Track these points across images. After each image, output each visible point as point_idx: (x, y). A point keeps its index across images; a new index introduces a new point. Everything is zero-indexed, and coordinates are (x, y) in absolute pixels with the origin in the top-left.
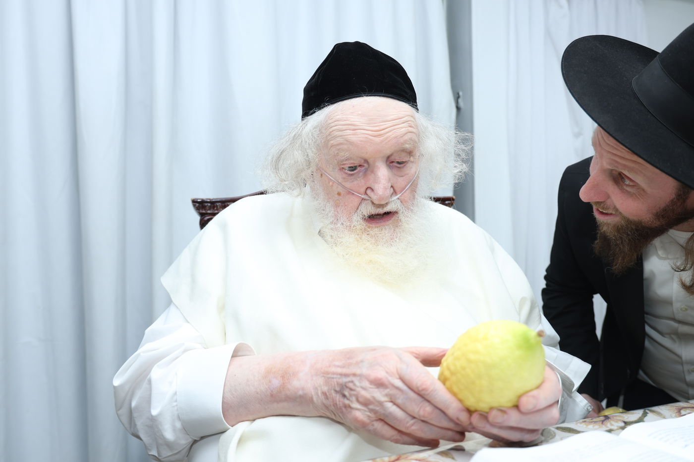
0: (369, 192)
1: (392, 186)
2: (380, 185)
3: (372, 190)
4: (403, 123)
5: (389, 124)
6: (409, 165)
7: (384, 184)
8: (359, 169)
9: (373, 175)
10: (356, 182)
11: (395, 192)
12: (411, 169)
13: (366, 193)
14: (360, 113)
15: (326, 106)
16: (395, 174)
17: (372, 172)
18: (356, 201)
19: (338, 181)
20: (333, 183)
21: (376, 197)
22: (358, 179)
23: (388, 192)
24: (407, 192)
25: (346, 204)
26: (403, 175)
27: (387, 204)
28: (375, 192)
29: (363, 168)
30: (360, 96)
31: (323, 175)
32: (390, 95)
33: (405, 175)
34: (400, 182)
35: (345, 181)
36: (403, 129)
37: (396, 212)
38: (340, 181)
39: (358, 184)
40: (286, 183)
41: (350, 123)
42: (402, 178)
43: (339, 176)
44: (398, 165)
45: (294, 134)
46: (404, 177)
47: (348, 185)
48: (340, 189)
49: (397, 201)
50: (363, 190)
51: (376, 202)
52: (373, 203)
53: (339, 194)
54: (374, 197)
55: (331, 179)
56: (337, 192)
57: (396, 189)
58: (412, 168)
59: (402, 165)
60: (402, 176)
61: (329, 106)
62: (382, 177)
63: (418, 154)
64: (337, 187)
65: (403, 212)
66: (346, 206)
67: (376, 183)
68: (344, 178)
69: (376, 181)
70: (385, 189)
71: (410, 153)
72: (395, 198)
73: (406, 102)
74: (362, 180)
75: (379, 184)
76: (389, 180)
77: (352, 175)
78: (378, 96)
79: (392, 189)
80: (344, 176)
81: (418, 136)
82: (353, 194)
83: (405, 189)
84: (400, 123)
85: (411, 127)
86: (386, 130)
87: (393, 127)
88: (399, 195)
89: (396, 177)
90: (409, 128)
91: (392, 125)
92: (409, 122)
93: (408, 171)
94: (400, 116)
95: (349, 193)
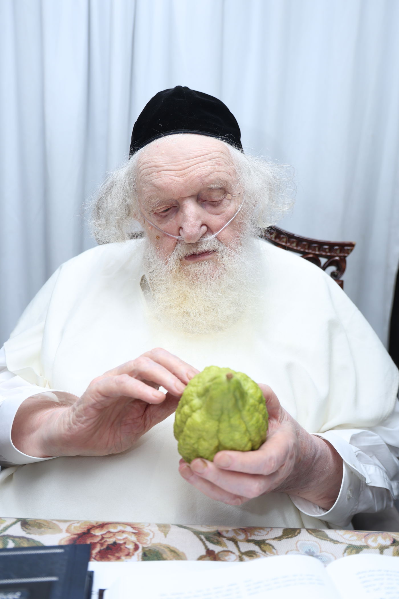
0: (181, 232)
1: (204, 225)
3: (183, 229)
4: (210, 159)
5: (193, 161)
6: (225, 202)
8: (171, 209)
9: (182, 214)
10: (169, 223)
11: (210, 230)
12: (229, 207)
13: (179, 234)
14: (163, 152)
15: (138, 150)
16: (209, 213)
17: (182, 211)
18: (172, 242)
20: (152, 227)
22: (171, 220)
23: (196, 230)
24: (226, 230)
25: (164, 246)
26: (219, 212)
29: (176, 208)
31: (145, 221)
33: (222, 212)
34: (216, 220)
35: (160, 223)
36: (209, 167)
37: (214, 251)
38: (156, 224)
39: (171, 223)
41: (154, 164)
42: (218, 217)
43: (154, 220)
44: (213, 204)
46: (220, 215)
47: (163, 227)
48: (158, 233)
49: (213, 240)
50: (175, 230)
52: (185, 243)
53: (158, 238)
55: (150, 224)
56: (156, 236)
57: (211, 227)
58: (228, 205)
59: (216, 203)
60: (218, 214)
61: (140, 150)
62: (189, 216)
64: (155, 232)
66: (163, 248)
67: (185, 221)
68: (159, 221)
69: (185, 220)
70: (196, 227)
72: (210, 237)
74: (174, 220)
75: (186, 222)
76: (199, 217)
77: (166, 216)
78: (181, 133)
79: (204, 228)
80: (159, 218)
82: (168, 236)
83: (223, 227)
84: (204, 160)
85: (219, 164)
86: (190, 169)
87: (196, 165)
88: (216, 234)
89: (210, 215)
90: (217, 166)
91: (195, 162)
92: (216, 159)
93: (225, 209)
94: (206, 152)
95: (165, 235)
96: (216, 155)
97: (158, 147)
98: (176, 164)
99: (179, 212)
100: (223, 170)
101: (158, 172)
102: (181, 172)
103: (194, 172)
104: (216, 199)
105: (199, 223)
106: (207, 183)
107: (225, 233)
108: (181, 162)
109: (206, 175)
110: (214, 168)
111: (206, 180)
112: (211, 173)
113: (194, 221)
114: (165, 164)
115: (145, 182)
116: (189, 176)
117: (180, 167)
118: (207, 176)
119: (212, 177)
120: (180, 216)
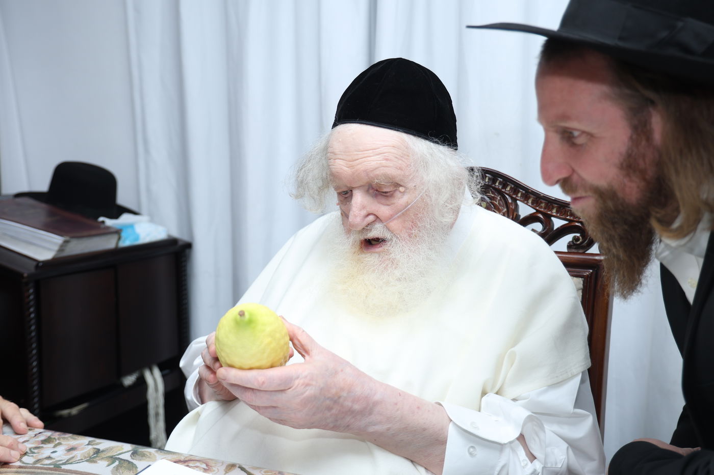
1: (371, 214)
4: (379, 154)
5: (361, 154)
8: (349, 193)
10: (346, 206)
11: (379, 220)
16: (379, 203)
22: (347, 203)
35: (342, 204)
36: (377, 162)
37: (383, 240)
44: (384, 195)
46: (391, 206)
49: (382, 228)
57: (380, 216)
58: (401, 198)
59: (387, 195)
60: (388, 205)
63: (411, 185)
65: (391, 241)
71: (398, 184)
72: (379, 225)
74: (349, 205)
77: (346, 198)
84: (373, 154)
86: (358, 161)
87: (363, 159)
88: (385, 224)
91: (362, 156)
92: (386, 154)
93: (395, 201)
94: (374, 147)
97: (339, 133)
100: (391, 165)
102: (351, 163)
103: (359, 166)
104: (385, 190)
105: (364, 212)
106: (372, 178)
107: (394, 224)
108: (352, 153)
109: (371, 169)
110: (380, 164)
111: (371, 175)
112: (377, 168)
113: (357, 212)
114: (339, 153)
116: (356, 168)
117: (351, 158)
118: (372, 171)
119: (377, 172)
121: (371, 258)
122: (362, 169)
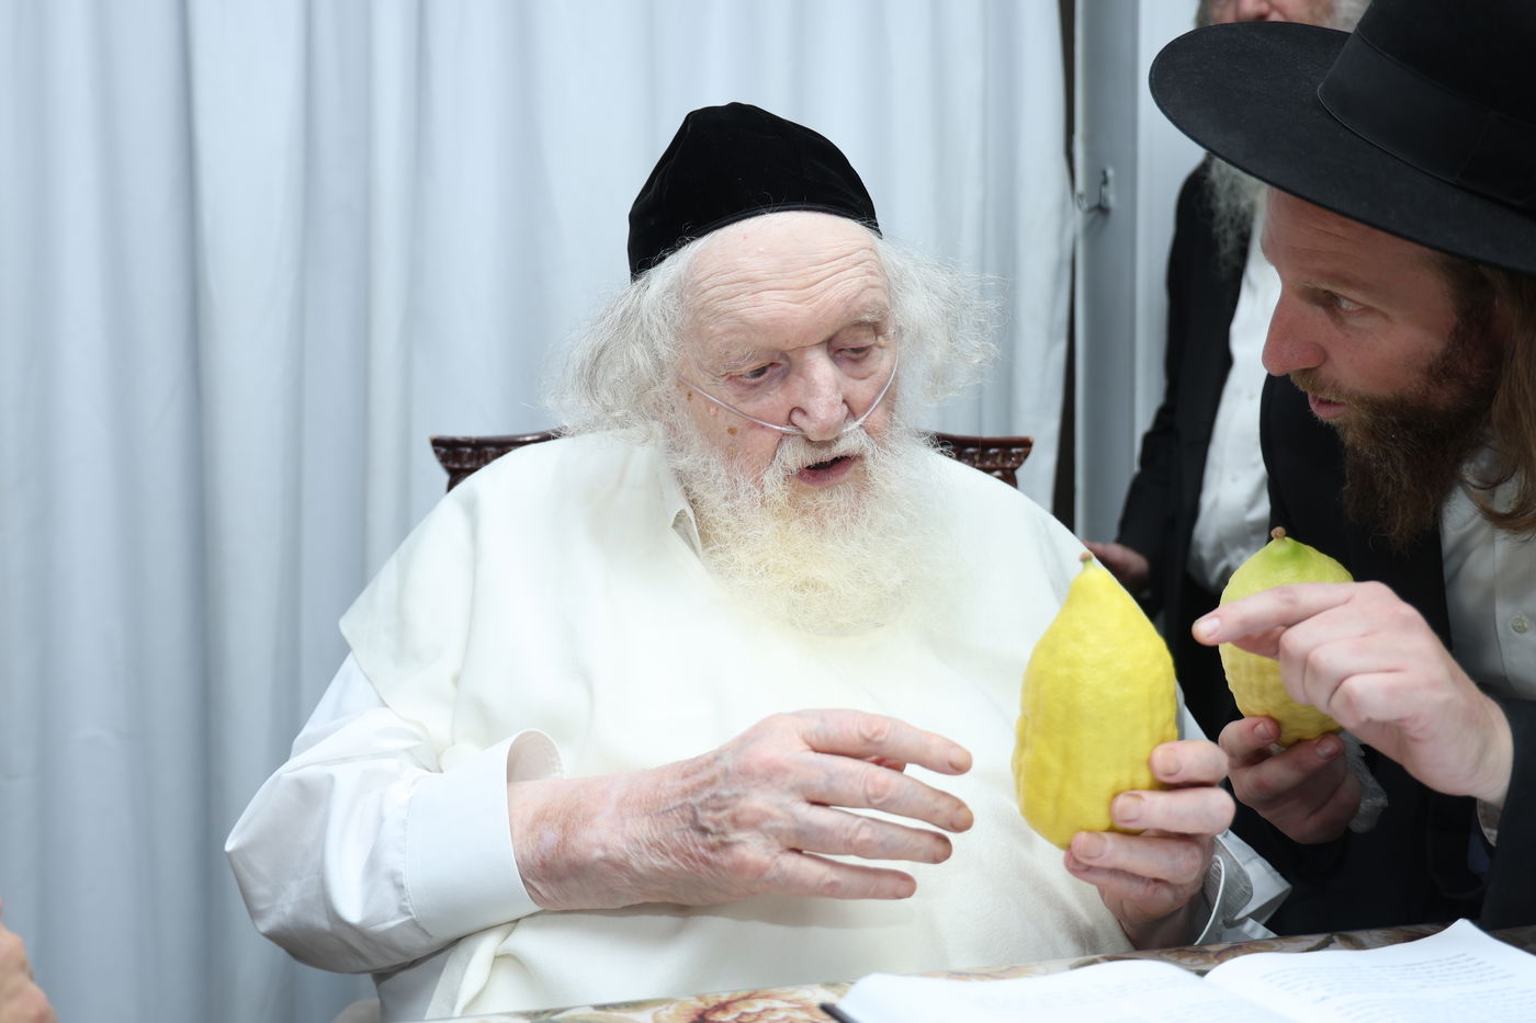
0: (797, 417)
1: (844, 401)
2: (819, 400)
3: (804, 412)
4: (856, 265)
5: (826, 269)
6: (876, 352)
7: (828, 397)
8: (770, 370)
9: (801, 380)
10: (765, 401)
11: (852, 414)
12: (882, 362)
13: (790, 422)
14: (761, 249)
15: (688, 242)
16: (848, 375)
17: (800, 374)
18: (771, 439)
19: (727, 404)
20: (717, 409)
21: (813, 425)
22: (771, 393)
23: (838, 413)
24: (878, 411)
25: (749, 450)
26: (864, 374)
27: (837, 439)
28: (811, 414)
29: (780, 369)
30: (757, 214)
31: (694, 395)
32: (820, 207)
33: (872, 373)
34: (862, 390)
35: (743, 401)
36: (857, 280)
37: (859, 457)
38: (731, 403)
39: (773, 400)
40: (617, 414)
41: (743, 276)
42: (862, 382)
43: (726, 393)
44: (854, 356)
45: (622, 309)
46: (868, 380)
47: (750, 407)
48: (734, 421)
49: (858, 431)
50: (783, 415)
51: (815, 437)
52: (808, 441)
53: (732, 431)
54: (811, 428)
55: (711, 402)
56: (727, 428)
57: (854, 406)
58: (881, 359)
59: (861, 355)
60: (863, 378)
61: (692, 244)
62: (823, 383)
63: (891, 331)
64: (726, 418)
65: (873, 455)
66: (748, 454)
67: (811, 396)
68: (739, 395)
69: (811, 390)
70: (832, 406)
71: (876, 328)
72: (853, 426)
73: (853, 218)
74: (779, 395)
76: (838, 387)
77: (756, 386)
78: (794, 209)
79: (845, 407)
80: (740, 390)
81: (888, 290)
82: (763, 427)
83: (872, 404)
84: (846, 266)
85: (871, 273)
86: (822, 285)
88: (863, 419)
89: (852, 381)
90: (869, 277)
92: (867, 263)
93: (875, 367)
94: (847, 250)
95: (754, 425)
96: (866, 256)
98: (791, 274)
99: (793, 376)
101: (754, 293)
102: (803, 291)
103: (830, 293)
104: (861, 344)
105: (838, 398)
106: (856, 313)
108: (802, 271)
109: (855, 295)
110: (866, 281)
112: (863, 290)
114: (768, 276)
115: (717, 315)
116: (822, 299)
117: (801, 281)
118: (856, 297)
119: (865, 299)
120: (798, 385)
121: (834, 498)
122: (837, 297)
